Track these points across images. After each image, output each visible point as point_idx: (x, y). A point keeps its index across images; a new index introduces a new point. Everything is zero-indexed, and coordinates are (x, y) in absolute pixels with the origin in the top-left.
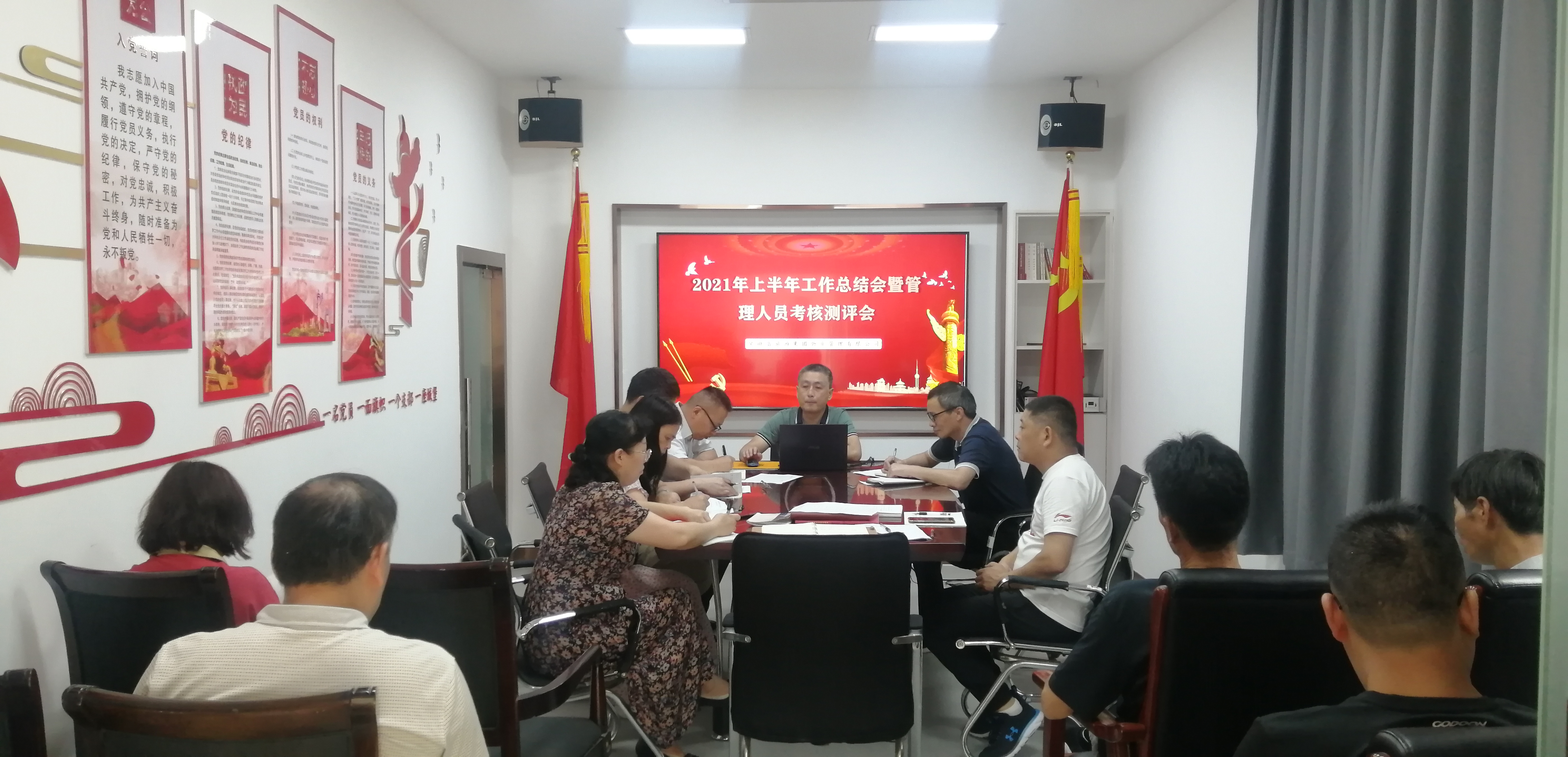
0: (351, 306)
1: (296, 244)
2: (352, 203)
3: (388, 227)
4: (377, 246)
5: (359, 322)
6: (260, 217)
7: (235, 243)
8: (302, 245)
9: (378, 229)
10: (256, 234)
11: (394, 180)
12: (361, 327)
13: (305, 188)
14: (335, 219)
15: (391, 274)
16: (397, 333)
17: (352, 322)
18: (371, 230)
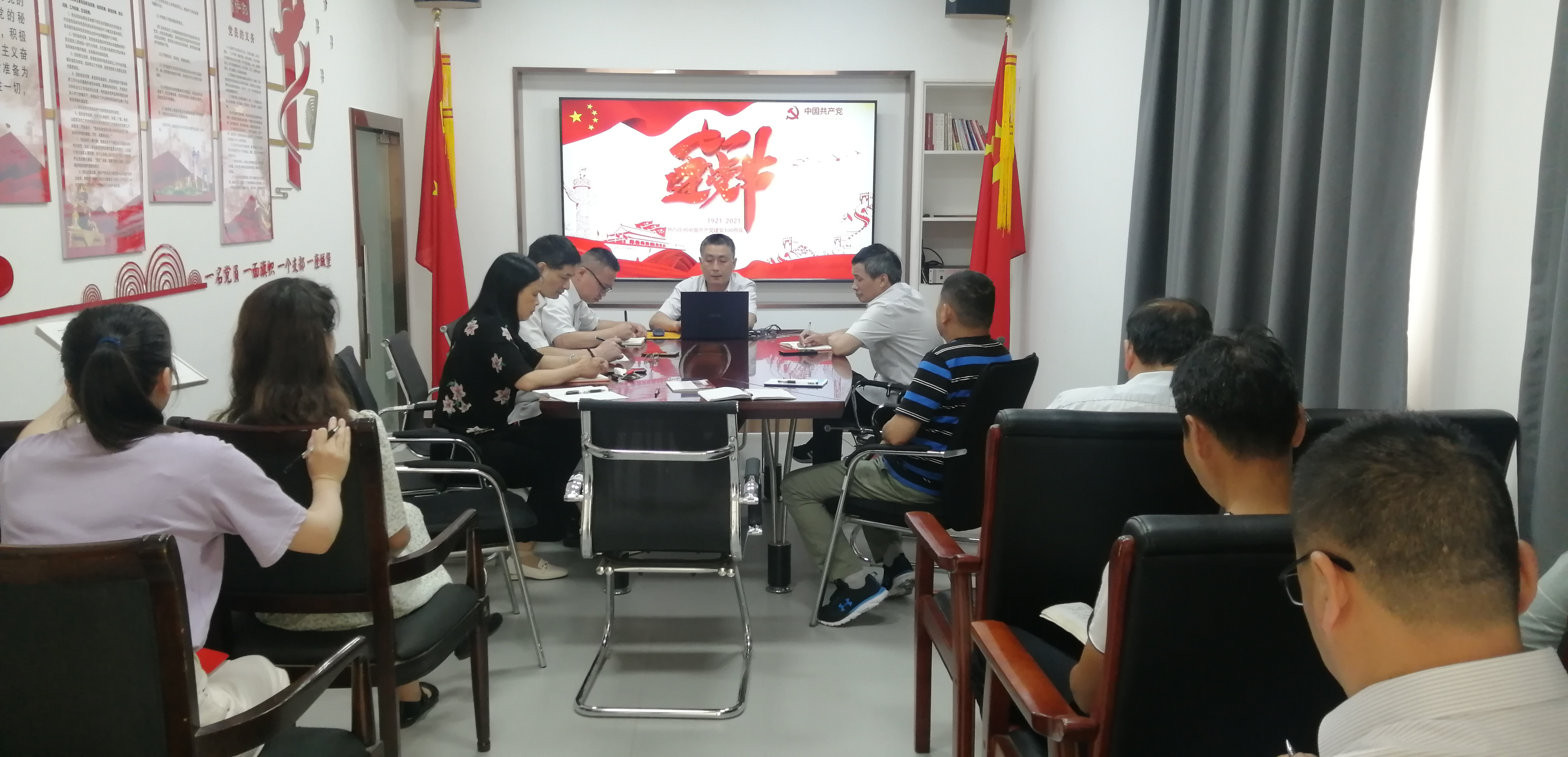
0: (232, 166)
1: (165, 98)
2: (228, 58)
3: (269, 86)
4: (259, 105)
5: (242, 183)
6: (123, 68)
7: (95, 94)
8: (172, 99)
9: (259, 87)
10: (119, 86)
11: (276, 36)
12: (244, 188)
13: (174, 39)
14: (209, 74)
15: (275, 135)
16: (285, 196)
17: (234, 182)
18: (251, 88)
